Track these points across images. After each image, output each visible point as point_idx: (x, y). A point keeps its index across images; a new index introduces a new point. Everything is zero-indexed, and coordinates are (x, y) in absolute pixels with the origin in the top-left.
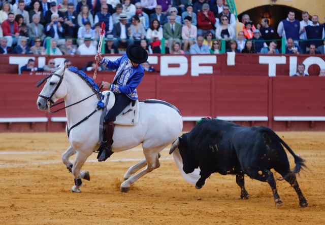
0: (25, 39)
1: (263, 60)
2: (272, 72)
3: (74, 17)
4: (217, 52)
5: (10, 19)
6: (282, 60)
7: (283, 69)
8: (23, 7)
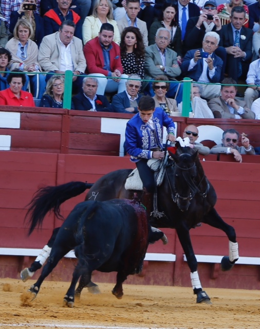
0: (136, 80)
3: (243, 37)
5: (103, 38)
8: (136, 12)
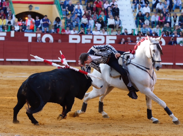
1: (26, 35)
2: (30, 40)
4: (6, 31)
6: (34, 35)
7: (34, 39)
